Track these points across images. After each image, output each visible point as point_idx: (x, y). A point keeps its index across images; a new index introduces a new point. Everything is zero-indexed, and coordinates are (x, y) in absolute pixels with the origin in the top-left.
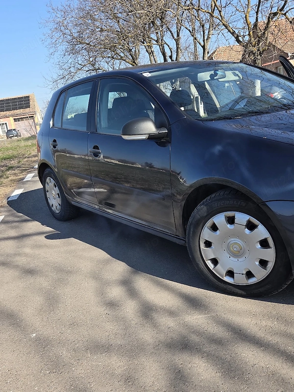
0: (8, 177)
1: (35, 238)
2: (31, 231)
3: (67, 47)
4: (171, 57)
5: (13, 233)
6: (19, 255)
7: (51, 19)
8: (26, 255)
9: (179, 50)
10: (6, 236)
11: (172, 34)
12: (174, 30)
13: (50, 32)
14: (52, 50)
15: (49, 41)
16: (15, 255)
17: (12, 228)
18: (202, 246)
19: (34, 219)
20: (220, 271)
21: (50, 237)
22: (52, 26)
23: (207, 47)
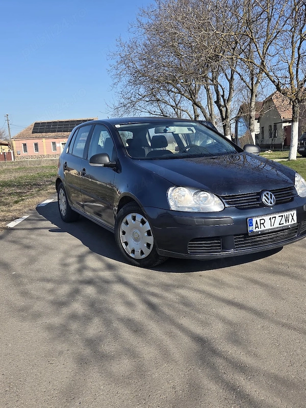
0: (47, 190)
1: (42, 230)
2: (42, 226)
3: (130, 78)
4: (223, 96)
5: (29, 226)
6: (27, 238)
7: (118, 53)
8: (31, 239)
9: (232, 90)
10: (24, 227)
11: (226, 75)
12: (229, 72)
13: (116, 64)
14: (116, 81)
15: (114, 72)
16: (24, 238)
17: (31, 223)
18: (121, 233)
19: (48, 220)
20: (128, 249)
21: (52, 230)
22: (118, 58)
23: (257, 89)
